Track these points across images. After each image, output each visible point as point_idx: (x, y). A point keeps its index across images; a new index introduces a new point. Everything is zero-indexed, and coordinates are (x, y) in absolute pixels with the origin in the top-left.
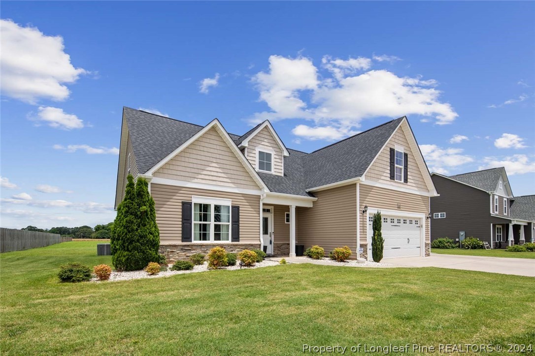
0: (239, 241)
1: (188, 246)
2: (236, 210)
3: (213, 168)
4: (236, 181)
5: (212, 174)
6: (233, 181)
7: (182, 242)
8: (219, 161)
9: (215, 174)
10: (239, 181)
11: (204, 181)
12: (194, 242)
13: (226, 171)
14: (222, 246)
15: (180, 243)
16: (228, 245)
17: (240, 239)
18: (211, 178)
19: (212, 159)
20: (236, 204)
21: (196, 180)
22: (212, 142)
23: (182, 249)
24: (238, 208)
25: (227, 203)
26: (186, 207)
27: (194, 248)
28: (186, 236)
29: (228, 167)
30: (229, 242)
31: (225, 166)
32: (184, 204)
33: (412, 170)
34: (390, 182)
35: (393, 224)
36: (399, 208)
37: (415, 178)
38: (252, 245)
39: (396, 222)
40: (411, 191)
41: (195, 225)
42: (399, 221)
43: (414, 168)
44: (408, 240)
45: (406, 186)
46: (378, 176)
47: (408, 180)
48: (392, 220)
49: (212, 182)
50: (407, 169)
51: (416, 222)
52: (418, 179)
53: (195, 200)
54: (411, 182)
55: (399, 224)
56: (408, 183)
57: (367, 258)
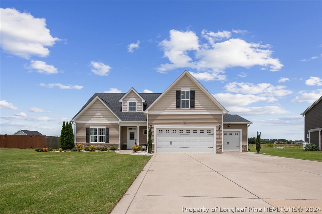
0: (109, 142)
1: (88, 144)
2: (108, 130)
3: (98, 114)
4: (108, 118)
5: (98, 117)
6: (106, 118)
7: (86, 142)
8: (100, 111)
9: (99, 117)
10: (109, 118)
11: (94, 120)
12: (91, 143)
13: (104, 115)
14: (101, 144)
15: (85, 143)
16: (104, 144)
18: (97, 118)
19: (97, 111)
20: (108, 127)
21: (91, 120)
22: (98, 104)
23: (86, 145)
25: (104, 127)
26: (88, 130)
27: (90, 145)
28: (88, 140)
30: (104, 143)
31: (103, 113)
32: (87, 129)
33: (200, 100)
34: (176, 109)
35: (181, 133)
36: (185, 124)
37: (205, 104)
38: (115, 144)
39: (185, 132)
40: (200, 112)
41: (91, 136)
42: (188, 131)
43: (202, 98)
44: (198, 142)
45: (194, 110)
46: (164, 108)
47: (195, 106)
48: (181, 131)
49: (97, 120)
50: (194, 100)
51: (209, 131)
52: (208, 104)
53: (91, 127)
54: (200, 107)
55: (188, 133)
56: (195, 108)
57: (154, 151)
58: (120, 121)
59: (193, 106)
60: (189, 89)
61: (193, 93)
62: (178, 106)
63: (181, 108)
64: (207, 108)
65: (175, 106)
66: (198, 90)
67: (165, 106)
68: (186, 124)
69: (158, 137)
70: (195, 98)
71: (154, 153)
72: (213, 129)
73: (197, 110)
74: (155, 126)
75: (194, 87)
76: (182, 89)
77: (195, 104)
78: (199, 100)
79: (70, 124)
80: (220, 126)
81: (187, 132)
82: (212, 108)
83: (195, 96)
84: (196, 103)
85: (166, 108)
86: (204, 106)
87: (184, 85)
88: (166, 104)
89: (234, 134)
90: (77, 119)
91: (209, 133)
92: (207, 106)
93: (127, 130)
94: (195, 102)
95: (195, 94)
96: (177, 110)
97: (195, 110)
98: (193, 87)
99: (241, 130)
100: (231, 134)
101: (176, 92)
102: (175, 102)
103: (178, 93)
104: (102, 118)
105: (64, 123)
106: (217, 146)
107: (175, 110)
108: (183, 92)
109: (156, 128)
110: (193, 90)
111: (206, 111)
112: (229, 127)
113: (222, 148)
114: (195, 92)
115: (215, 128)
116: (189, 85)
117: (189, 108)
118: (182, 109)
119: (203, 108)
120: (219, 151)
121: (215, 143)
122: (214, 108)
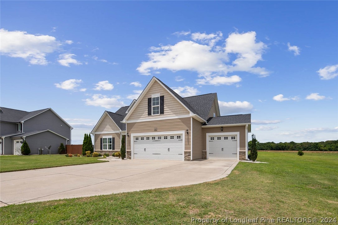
2: (114, 139)
3: (108, 126)
4: (114, 129)
5: (108, 128)
8: (109, 123)
11: (105, 131)
12: (103, 150)
13: (111, 126)
14: (109, 151)
15: (100, 150)
16: (111, 151)
17: (115, 149)
19: (107, 124)
20: (114, 137)
21: (104, 131)
22: (107, 118)
23: (100, 152)
25: (111, 137)
26: (101, 139)
27: (103, 152)
33: (169, 104)
34: (148, 117)
35: (154, 140)
36: (156, 130)
37: (173, 108)
38: (118, 151)
39: (157, 139)
40: (171, 117)
41: (104, 145)
42: (160, 138)
43: (171, 102)
44: (169, 149)
45: (163, 116)
46: (139, 117)
47: (165, 112)
48: (154, 138)
49: (107, 131)
50: (163, 105)
51: (179, 137)
52: (176, 108)
53: (104, 137)
54: (169, 112)
56: (165, 114)
57: (131, 158)
58: (121, 130)
59: (162, 112)
60: (158, 95)
61: (162, 98)
62: (149, 114)
63: (152, 115)
64: (175, 113)
65: (147, 114)
66: (167, 94)
67: (139, 115)
68: (157, 130)
69: (135, 144)
70: (165, 103)
71: (131, 159)
73: (166, 116)
74: (131, 134)
75: (163, 92)
76: (153, 96)
77: (165, 110)
78: (167, 105)
80: (187, 130)
81: (159, 139)
82: (181, 112)
83: (165, 101)
84: (166, 108)
85: (140, 117)
86: (173, 111)
87: (154, 92)
88: (140, 113)
89: (230, 138)
90: (96, 132)
91: (179, 139)
92: (176, 110)
94: (165, 107)
95: (165, 99)
96: (149, 117)
97: (165, 116)
98: (162, 93)
100: (226, 138)
101: (147, 99)
102: (147, 110)
103: (150, 100)
104: (110, 129)
105: (85, 135)
106: (185, 153)
107: (147, 118)
108: (154, 99)
109: (133, 135)
110: (162, 95)
111: (174, 115)
112: (222, 130)
113: (190, 155)
114: (165, 97)
115: (183, 133)
116: (159, 91)
117: (159, 114)
118: (153, 116)
119: (172, 113)
120: (187, 158)
121: (183, 150)
122: (182, 112)
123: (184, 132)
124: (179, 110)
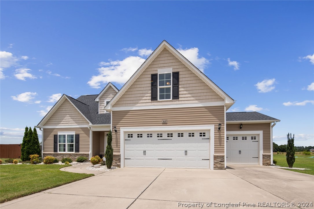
0: (79, 152)
1: (56, 154)
2: (77, 136)
3: (68, 118)
4: (78, 122)
5: (67, 120)
6: (76, 122)
7: (54, 152)
8: (69, 113)
9: (68, 120)
10: (79, 122)
11: (63, 125)
12: (59, 152)
13: (73, 118)
14: (70, 154)
15: (53, 153)
16: (73, 154)
17: (80, 151)
18: (66, 122)
19: (66, 114)
20: (78, 133)
21: (60, 124)
22: (66, 105)
23: (54, 155)
24: (79, 135)
25: (73, 133)
26: (55, 137)
27: (58, 155)
28: (55, 150)
29: (74, 115)
30: (74, 152)
31: (72, 115)
32: (55, 136)
33: (188, 86)
34: (151, 102)
35: (160, 138)
36: (165, 123)
37: (195, 92)
38: (85, 154)
39: (165, 136)
40: (187, 105)
41: (60, 144)
42: (170, 135)
43: (191, 82)
44: (186, 152)
45: (177, 102)
46: (134, 102)
47: (180, 96)
48: (160, 135)
49: (66, 124)
50: (178, 87)
51: (202, 134)
52: (200, 91)
53: (59, 133)
54: (187, 97)
55: (170, 138)
56: (180, 99)
57: (120, 165)
58: (91, 124)
59: (176, 96)
60: (169, 71)
61: (176, 75)
62: (154, 98)
63: (158, 100)
64: (198, 98)
65: (150, 98)
66: (184, 70)
67: (135, 99)
68: (167, 123)
69: (127, 144)
70: (180, 83)
71: (120, 167)
72: (209, 130)
73: (183, 102)
74: (121, 128)
75: (178, 67)
76: (160, 72)
77: (180, 93)
78: (185, 86)
79: (35, 130)
80: (220, 125)
81: (168, 136)
82: (207, 97)
83: (180, 80)
84: (182, 90)
85: (137, 102)
86: (193, 95)
87: (162, 65)
88: (136, 95)
89: (249, 138)
90: (45, 125)
91: (203, 137)
92: (199, 95)
93: (105, 137)
94: (180, 90)
95: (180, 76)
96: (153, 104)
97: (180, 102)
98: (175, 67)
99: (261, 133)
100: (244, 138)
101: (150, 76)
102: (150, 92)
103: (154, 77)
104: (71, 122)
105: (27, 128)
106: (215, 157)
107: (150, 104)
108: (162, 76)
109: (123, 130)
110: (176, 71)
111: (196, 102)
112: (241, 128)
113: (224, 161)
114: (180, 73)
115: (211, 128)
116: (170, 64)
117: (171, 99)
118: (159, 102)
119: (192, 99)
120: (219, 166)
121: (213, 153)
122: (210, 97)
123: (214, 127)
124: (205, 94)
